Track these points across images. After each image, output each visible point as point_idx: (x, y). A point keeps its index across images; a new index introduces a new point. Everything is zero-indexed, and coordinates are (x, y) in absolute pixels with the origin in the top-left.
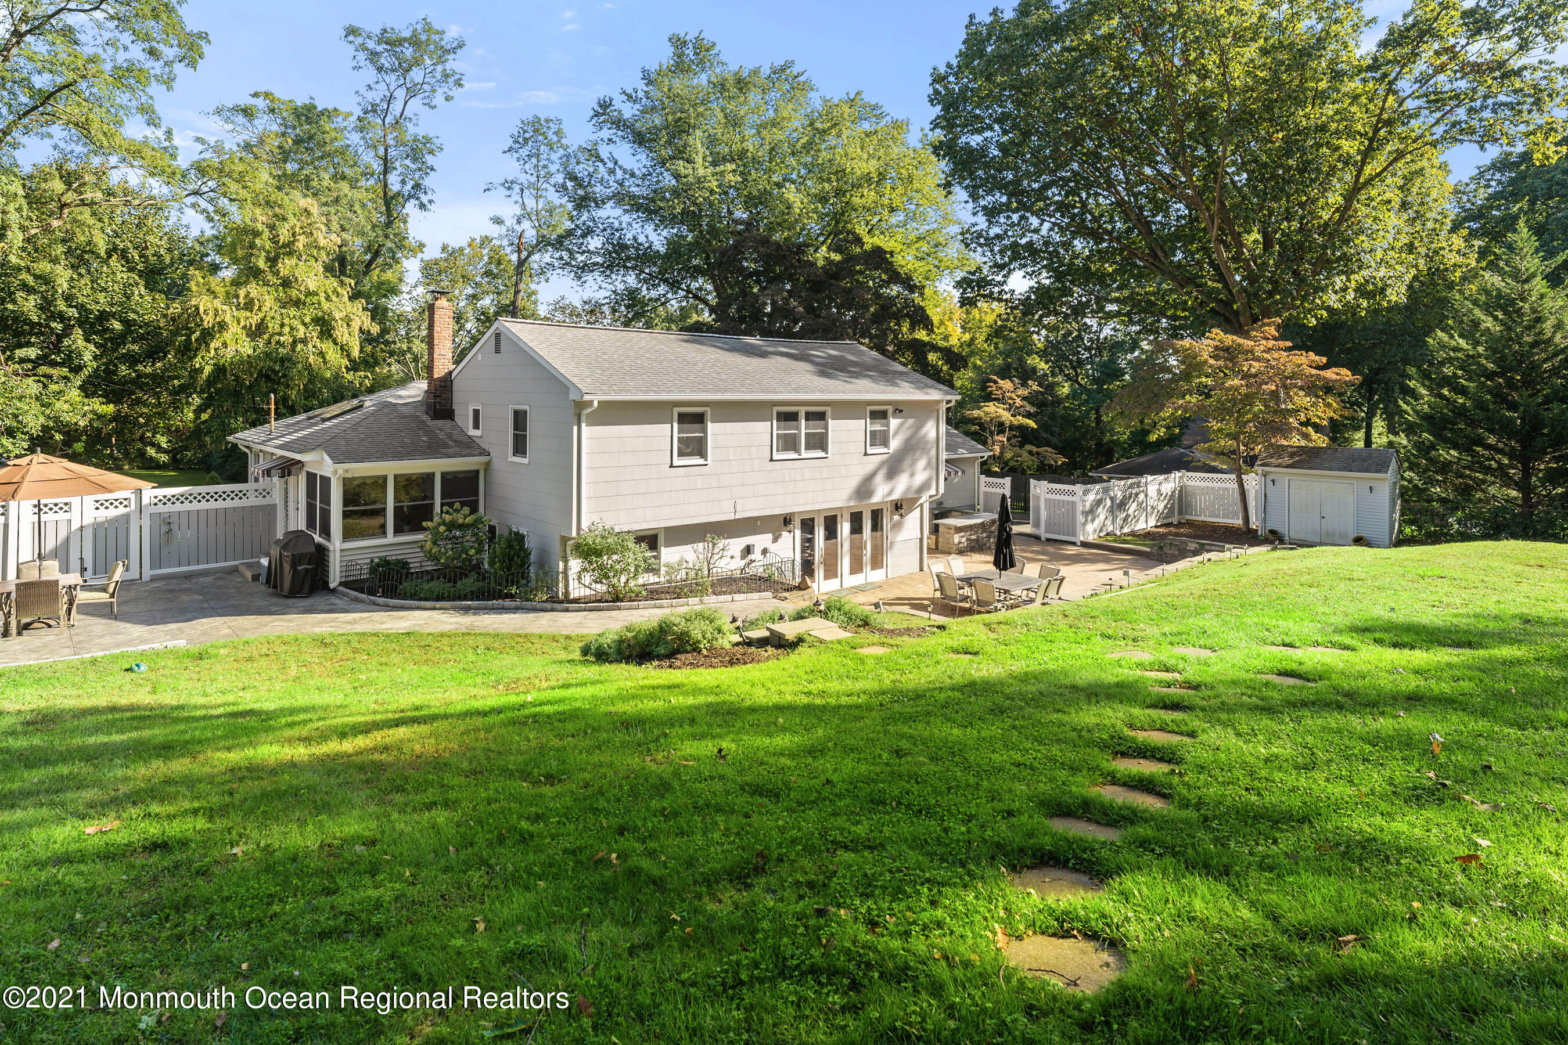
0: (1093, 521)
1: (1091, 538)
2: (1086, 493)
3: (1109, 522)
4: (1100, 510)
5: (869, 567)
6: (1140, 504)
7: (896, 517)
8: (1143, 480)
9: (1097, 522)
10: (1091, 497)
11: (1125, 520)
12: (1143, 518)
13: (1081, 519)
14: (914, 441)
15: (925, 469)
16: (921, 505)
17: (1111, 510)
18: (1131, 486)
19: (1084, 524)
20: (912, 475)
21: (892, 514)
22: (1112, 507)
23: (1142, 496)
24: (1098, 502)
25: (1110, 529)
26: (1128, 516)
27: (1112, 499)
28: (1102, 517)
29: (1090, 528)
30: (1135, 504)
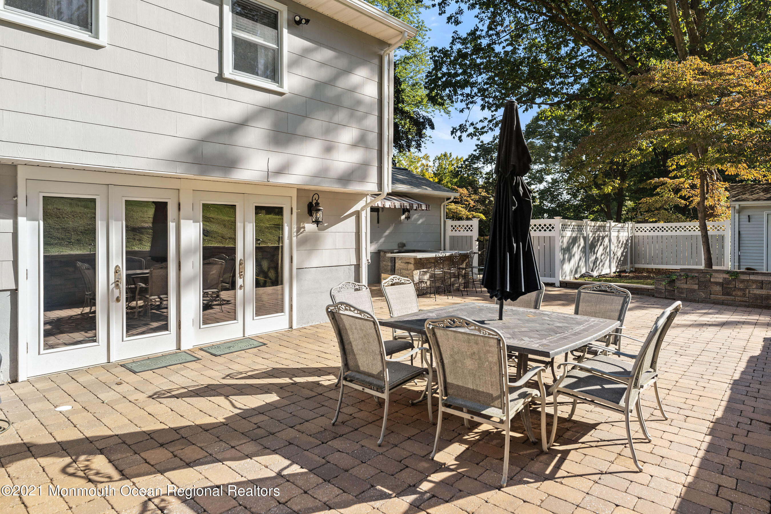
0: (569, 260)
1: (569, 278)
2: (564, 227)
3: (582, 264)
4: (575, 249)
5: (250, 310)
6: (605, 249)
7: (310, 227)
8: (608, 225)
9: (573, 262)
10: (568, 234)
11: (595, 262)
12: (607, 263)
13: (559, 256)
14: (331, 92)
15: (355, 145)
16: (358, 214)
17: (584, 251)
18: (599, 229)
19: (563, 262)
20: (329, 149)
21: (300, 220)
22: (584, 247)
23: (606, 240)
24: (574, 241)
25: (583, 271)
26: (596, 258)
27: (585, 238)
28: (577, 257)
29: (568, 267)
30: (602, 248)
